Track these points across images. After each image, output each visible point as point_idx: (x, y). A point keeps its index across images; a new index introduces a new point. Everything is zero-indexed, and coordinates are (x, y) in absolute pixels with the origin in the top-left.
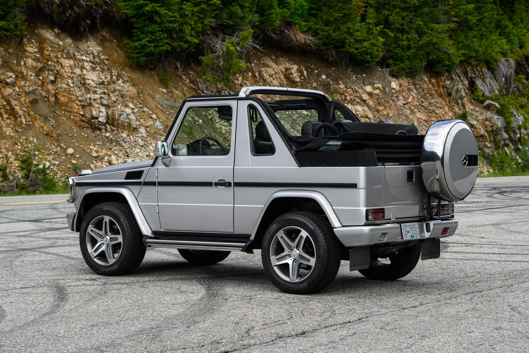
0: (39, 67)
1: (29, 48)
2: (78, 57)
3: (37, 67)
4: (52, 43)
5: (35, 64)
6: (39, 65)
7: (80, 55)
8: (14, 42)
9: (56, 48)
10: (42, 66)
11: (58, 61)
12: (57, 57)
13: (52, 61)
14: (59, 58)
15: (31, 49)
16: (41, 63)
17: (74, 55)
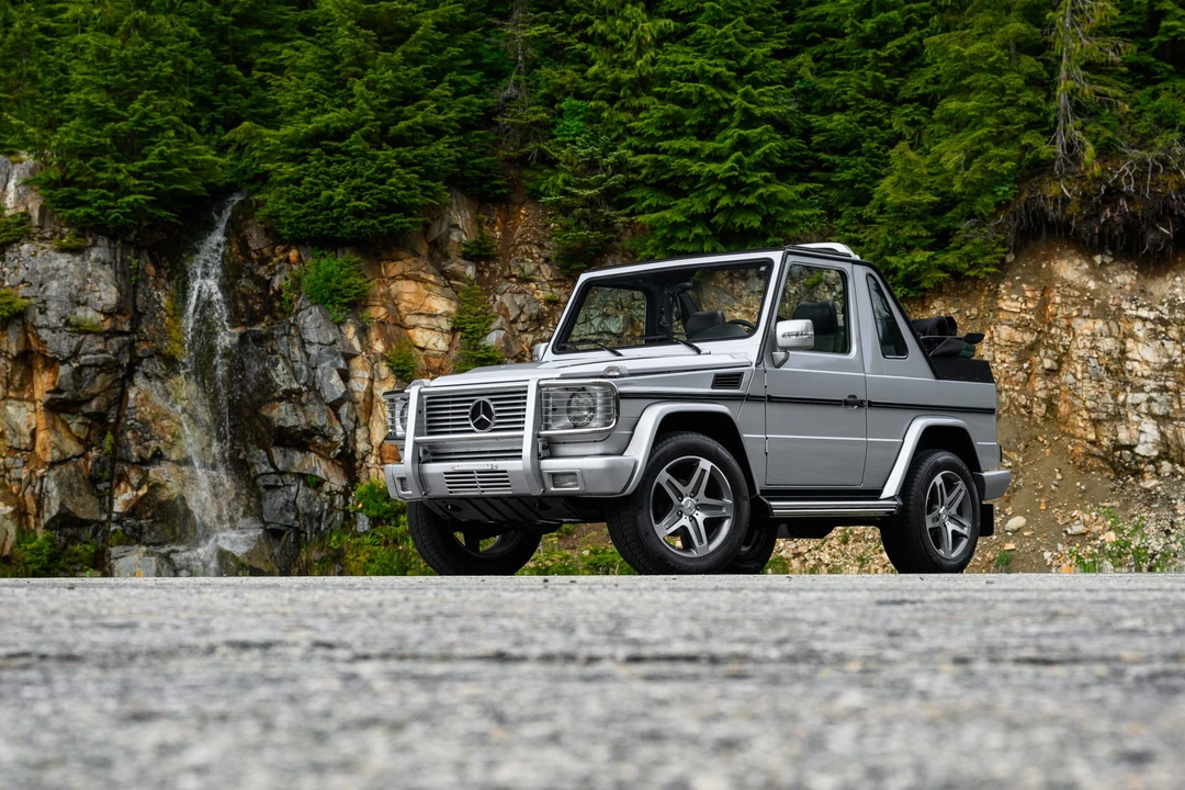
0: (1028, 343)
1: (1009, 303)
2: (1129, 312)
3: (1024, 342)
4: (1069, 286)
5: (1018, 337)
6: (1029, 338)
7: (1134, 307)
8: (986, 293)
9: (1074, 296)
10: (1034, 339)
11: (1069, 326)
12: (1069, 317)
13: (1057, 327)
14: (1072, 318)
15: (1014, 304)
16: (1032, 333)
17: (1120, 309)
